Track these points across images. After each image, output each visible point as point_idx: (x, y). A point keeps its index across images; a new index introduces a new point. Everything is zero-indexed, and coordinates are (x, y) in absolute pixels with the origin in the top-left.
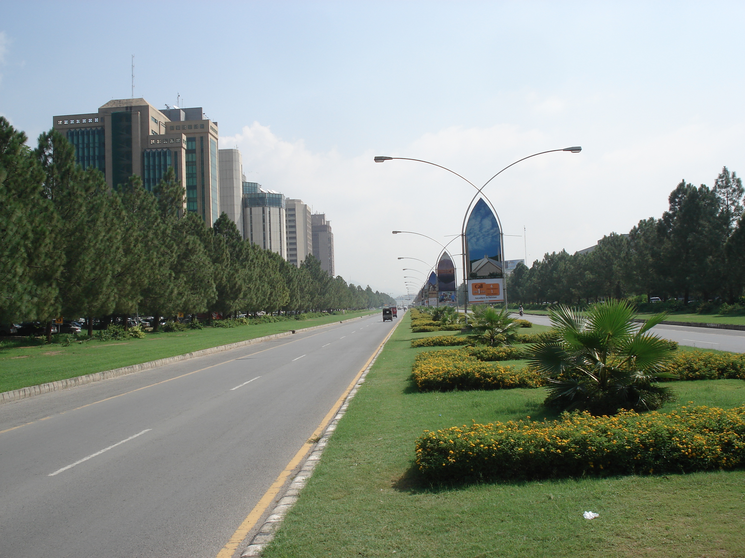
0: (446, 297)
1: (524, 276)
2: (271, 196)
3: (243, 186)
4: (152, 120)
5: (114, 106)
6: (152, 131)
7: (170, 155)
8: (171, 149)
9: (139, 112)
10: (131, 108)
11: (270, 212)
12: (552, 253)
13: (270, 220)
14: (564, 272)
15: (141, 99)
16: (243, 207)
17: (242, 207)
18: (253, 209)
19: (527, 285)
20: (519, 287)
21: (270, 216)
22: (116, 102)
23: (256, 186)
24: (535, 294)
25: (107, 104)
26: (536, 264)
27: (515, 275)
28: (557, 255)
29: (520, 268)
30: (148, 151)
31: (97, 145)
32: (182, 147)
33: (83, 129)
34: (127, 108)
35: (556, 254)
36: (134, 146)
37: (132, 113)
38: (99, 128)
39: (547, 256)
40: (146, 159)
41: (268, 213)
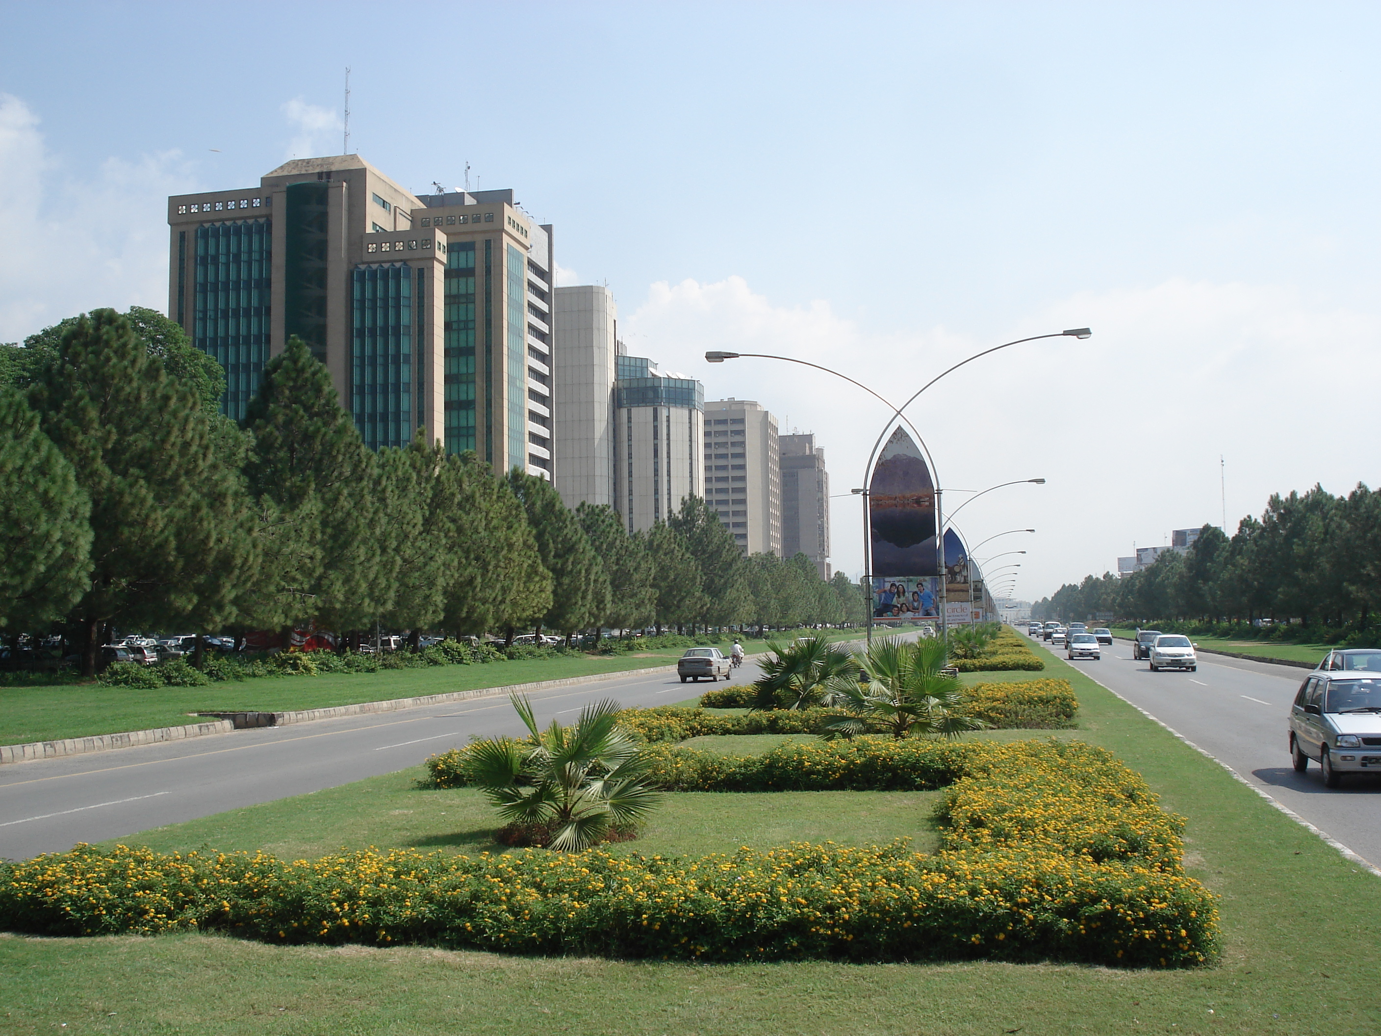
0: (902, 599)
1: (1218, 556)
2: (672, 384)
3: (616, 364)
4: (374, 200)
5: (295, 172)
6: (374, 224)
7: (408, 276)
8: (409, 263)
9: (345, 184)
10: (329, 174)
11: (668, 417)
12: (1288, 495)
13: (668, 435)
14: (1324, 541)
15: (354, 157)
16: (614, 407)
17: (611, 408)
18: (634, 410)
19: (1225, 575)
20: (1206, 581)
21: (668, 427)
22: (300, 163)
23: (644, 365)
24: (1245, 599)
25: (282, 167)
26: (1247, 526)
27: (1197, 555)
28: (1302, 500)
29: (1207, 538)
30: (363, 267)
31: (255, 256)
32: (434, 258)
33: (228, 223)
34: (320, 175)
35: (1298, 497)
36: (331, 255)
37: (330, 185)
38: (262, 220)
39: (1274, 502)
40: (357, 286)
41: (664, 419)
